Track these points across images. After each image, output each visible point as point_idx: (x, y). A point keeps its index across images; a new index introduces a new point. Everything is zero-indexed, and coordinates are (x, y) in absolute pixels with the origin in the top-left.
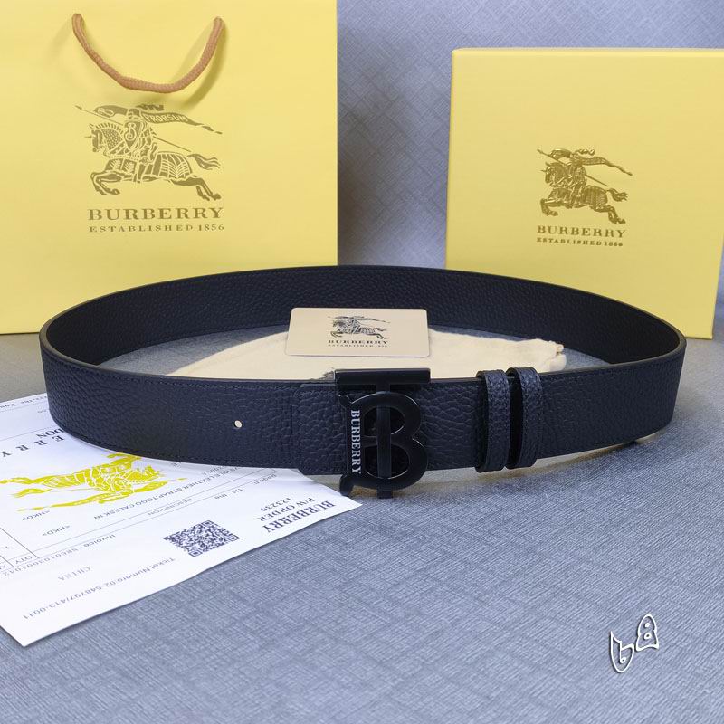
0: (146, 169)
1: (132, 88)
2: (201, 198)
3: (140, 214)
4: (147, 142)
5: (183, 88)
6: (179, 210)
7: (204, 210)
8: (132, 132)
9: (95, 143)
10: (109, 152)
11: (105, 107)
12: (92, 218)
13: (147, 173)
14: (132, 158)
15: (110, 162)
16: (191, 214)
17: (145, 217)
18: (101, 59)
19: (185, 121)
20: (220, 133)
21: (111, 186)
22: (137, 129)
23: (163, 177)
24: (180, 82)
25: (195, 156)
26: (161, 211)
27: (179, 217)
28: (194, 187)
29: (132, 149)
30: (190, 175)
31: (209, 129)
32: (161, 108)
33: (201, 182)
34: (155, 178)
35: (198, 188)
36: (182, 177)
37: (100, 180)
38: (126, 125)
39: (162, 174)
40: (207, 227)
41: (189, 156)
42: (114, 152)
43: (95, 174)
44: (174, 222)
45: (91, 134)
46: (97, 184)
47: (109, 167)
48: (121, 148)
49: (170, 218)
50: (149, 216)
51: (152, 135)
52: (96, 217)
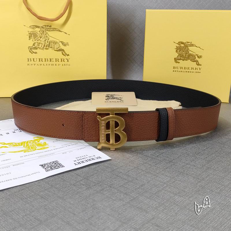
1: (41, 20)
4: (46, 37)
5: (58, 20)
7: (64, 59)
11: (33, 26)
14: (41, 42)
15: (34, 43)
18: (31, 10)
20: (69, 35)
24: (56, 18)
28: (61, 52)
30: (60, 48)
31: (66, 33)
32: (51, 26)
34: (48, 49)
36: (57, 48)
37: (31, 49)
39: (51, 47)
41: (59, 42)
42: (35, 40)
44: (54, 63)
47: (34, 45)
48: (38, 39)
50: (46, 61)
51: (48, 35)
52: (29, 61)
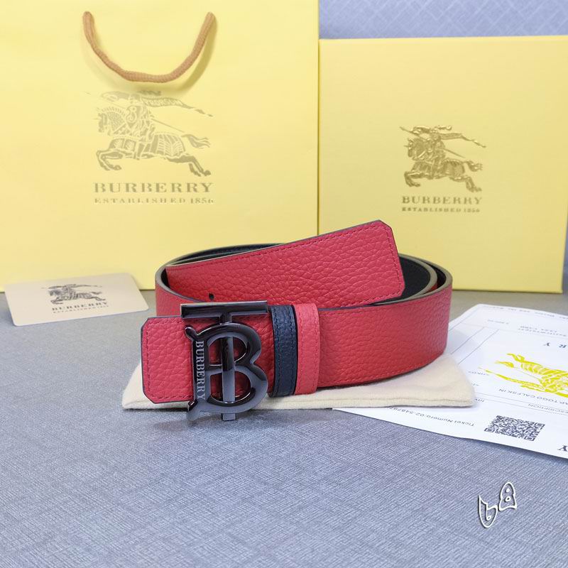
0: (144, 148)
2: (193, 173)
3: (139, 188)
6: (173, 185)
8: (133, 115)
9: (101, 125)
10: (112, 132)
12: (97, 190)
13: (145, 151)
17: (143, 190)
19: (180, 105)
21: (114, 162)
22: (138, 112)
23: (160, 155)
25: (188, 136)
26: (158, 185)
27: (173, 190)
29: (133, 130)
33: (193, 159)
35: (190, 165)
38: (128, 109)
40: (198, 200)
43: (100, 152)
45: (97, 116)
46: (102, 161)
49: (165, 191)
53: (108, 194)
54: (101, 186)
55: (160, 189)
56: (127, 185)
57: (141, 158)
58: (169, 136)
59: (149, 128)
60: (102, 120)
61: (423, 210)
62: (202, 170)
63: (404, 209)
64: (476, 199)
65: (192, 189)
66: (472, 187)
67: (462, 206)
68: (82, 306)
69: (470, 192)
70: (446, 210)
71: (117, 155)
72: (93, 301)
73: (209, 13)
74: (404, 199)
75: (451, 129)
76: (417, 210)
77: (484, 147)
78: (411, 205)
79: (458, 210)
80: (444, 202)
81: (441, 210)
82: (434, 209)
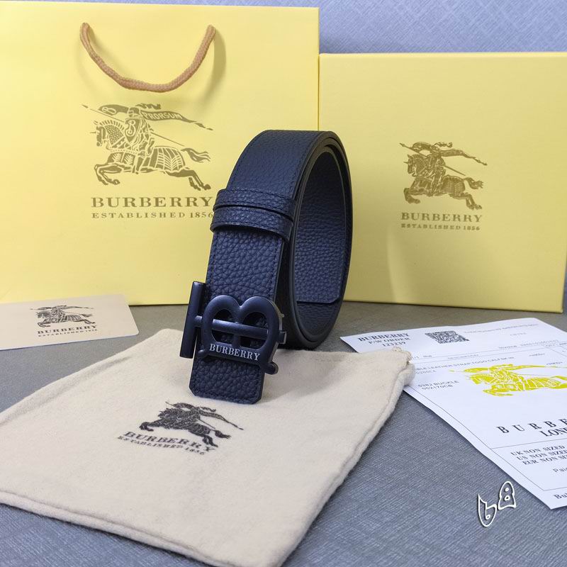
0: (143, 162)
2: (193, 188)
3: (138, 202)
6: (173, 199)
8: (132, 128)
9: (99, 138)
12: (95, 205)
13: (144, 165)
16: (183, 202)
17: (142, 205)
19: (179, 119)
21: (112, 176)
22: (137, 126)
23: (159, 169)
25: (188, 150)
26: (157, 199)
27: (173, 205)
29: (131, 144)
33: (193, 173)
35: (190, 179)
38: (127, 122)
40: (198, 215)
43: (98, 166)
45: (95, 130)
46: (99, 175)
49: (165, 206)
53: (106, 208)
54: (99, 200)
55: (160, 204)
56: (126, 199)
57: (139, 172)
58: (168, 150)
59: (148, 141)
60: (100, 134)
61: (422, 226)
62: (202, 184)
63: (403, 225)
64: (476, 216)
65: (191, 204)
66: (472, 205)
67: (462, 224)
68: (70, 329)
69: (471, 210)
70: (446, 227)
71: (116, 169)
72: (82, 324)
73: (209, 26)
74: (403, 214)
75: (451, 145)
76: (417, 226)
77: (486, 164)
78: (410, 221)
79: (458, 227)
80: (444, 220)
81: (440, 227)
82: (433, 226)
